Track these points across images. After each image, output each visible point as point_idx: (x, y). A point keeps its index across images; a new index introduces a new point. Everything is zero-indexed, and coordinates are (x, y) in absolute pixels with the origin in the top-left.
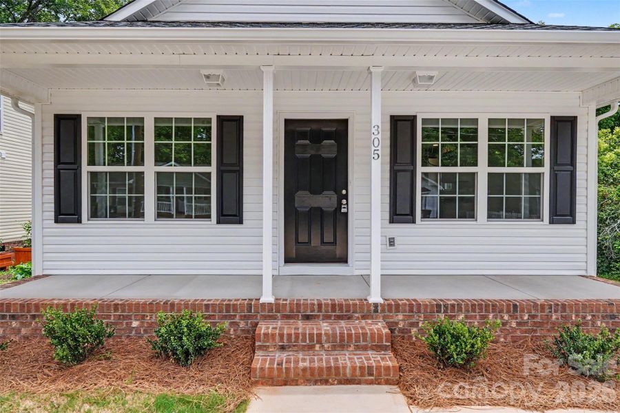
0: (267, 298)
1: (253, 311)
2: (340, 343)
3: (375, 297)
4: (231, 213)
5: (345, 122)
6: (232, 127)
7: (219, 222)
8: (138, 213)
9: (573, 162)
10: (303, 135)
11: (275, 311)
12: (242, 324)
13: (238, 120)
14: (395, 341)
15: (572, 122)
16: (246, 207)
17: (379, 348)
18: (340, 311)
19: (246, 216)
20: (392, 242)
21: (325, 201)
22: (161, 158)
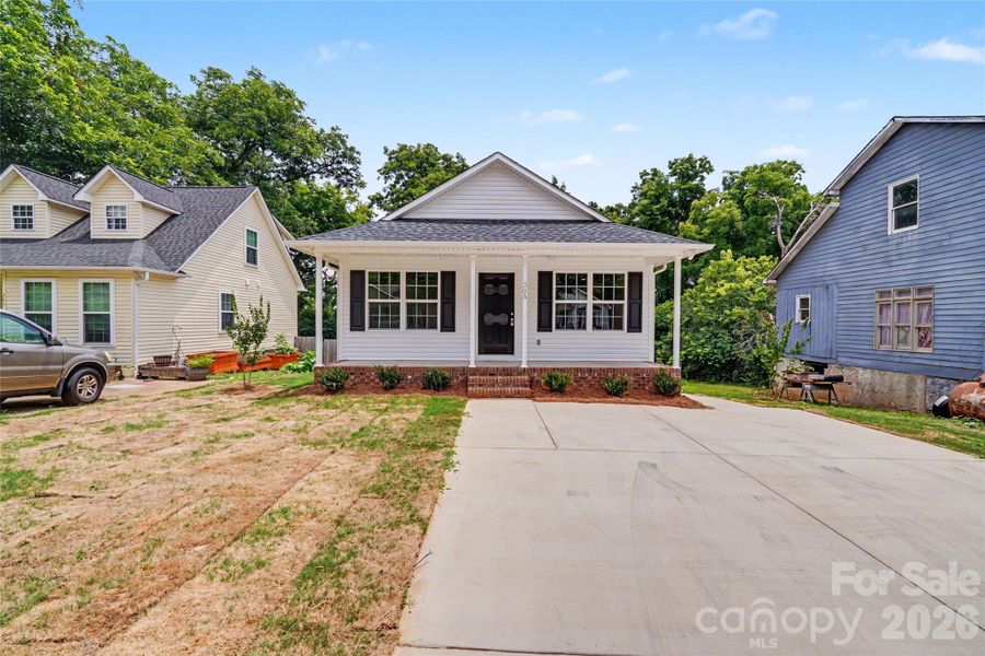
0: (472, 365)
1: (465, 371)
2: (506, 384)
3: (524, 365)
4: (449, 326)
5: (513, 275)
6: (449, 277)
7: (442, 331)
8: (397, 326)
9: (640, 297)
10: (489, 282)
11: (475, 371)
12: (460, 378)
13: (453, 274)
14: (532, 383)
15: (640, 275)
16: (457, 322)
17: (525, 386)
18: (507, 372)
19: (457, 327)
20: (539, 342)
21: (501, 319)
22: (410, 295)
